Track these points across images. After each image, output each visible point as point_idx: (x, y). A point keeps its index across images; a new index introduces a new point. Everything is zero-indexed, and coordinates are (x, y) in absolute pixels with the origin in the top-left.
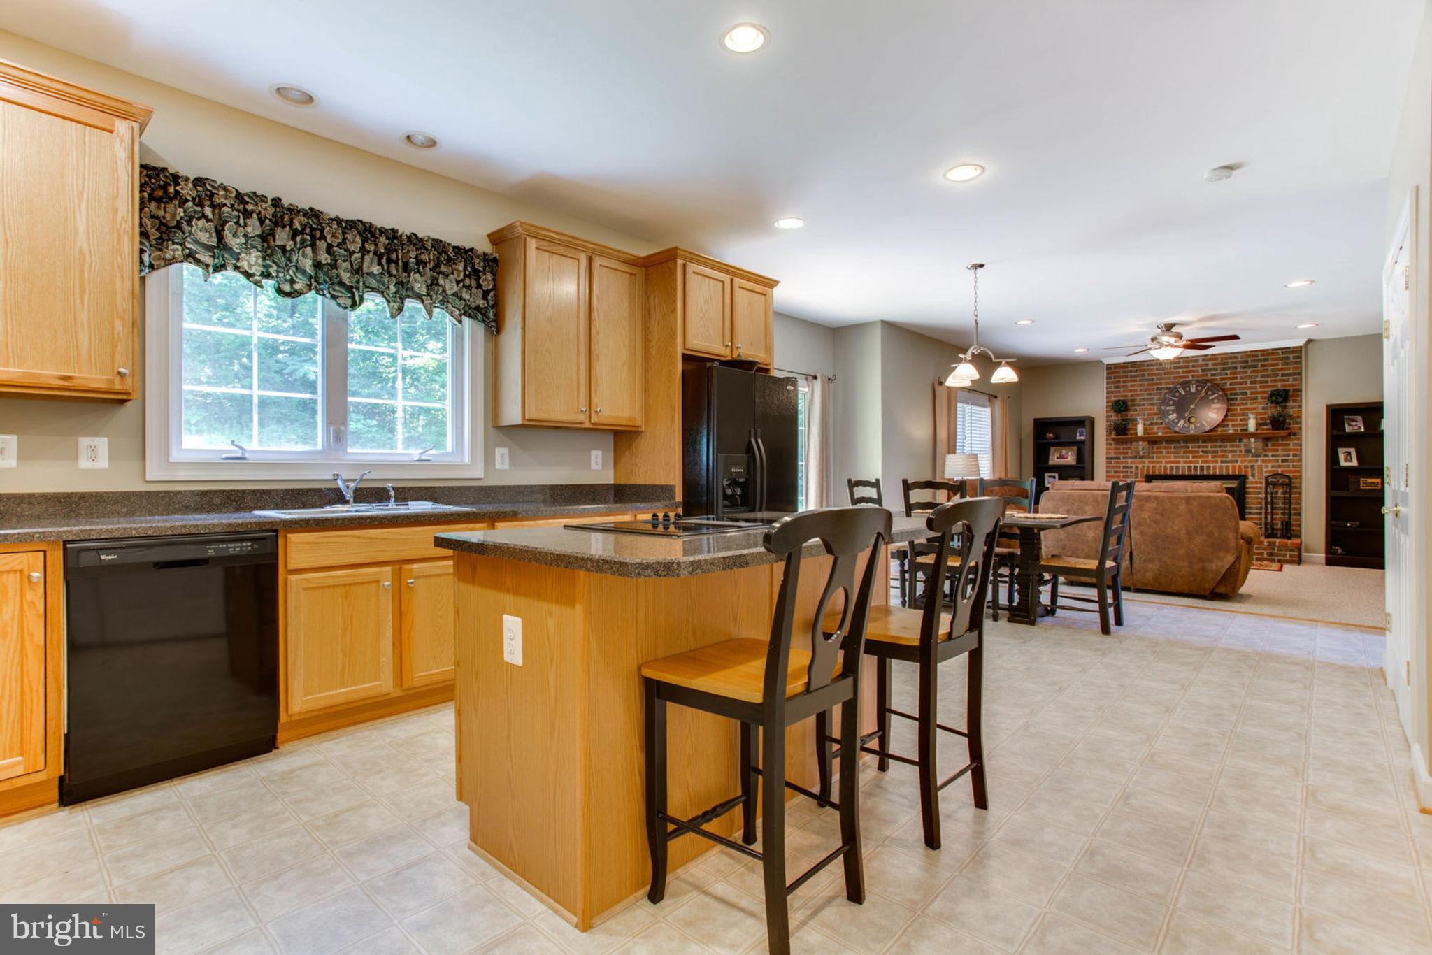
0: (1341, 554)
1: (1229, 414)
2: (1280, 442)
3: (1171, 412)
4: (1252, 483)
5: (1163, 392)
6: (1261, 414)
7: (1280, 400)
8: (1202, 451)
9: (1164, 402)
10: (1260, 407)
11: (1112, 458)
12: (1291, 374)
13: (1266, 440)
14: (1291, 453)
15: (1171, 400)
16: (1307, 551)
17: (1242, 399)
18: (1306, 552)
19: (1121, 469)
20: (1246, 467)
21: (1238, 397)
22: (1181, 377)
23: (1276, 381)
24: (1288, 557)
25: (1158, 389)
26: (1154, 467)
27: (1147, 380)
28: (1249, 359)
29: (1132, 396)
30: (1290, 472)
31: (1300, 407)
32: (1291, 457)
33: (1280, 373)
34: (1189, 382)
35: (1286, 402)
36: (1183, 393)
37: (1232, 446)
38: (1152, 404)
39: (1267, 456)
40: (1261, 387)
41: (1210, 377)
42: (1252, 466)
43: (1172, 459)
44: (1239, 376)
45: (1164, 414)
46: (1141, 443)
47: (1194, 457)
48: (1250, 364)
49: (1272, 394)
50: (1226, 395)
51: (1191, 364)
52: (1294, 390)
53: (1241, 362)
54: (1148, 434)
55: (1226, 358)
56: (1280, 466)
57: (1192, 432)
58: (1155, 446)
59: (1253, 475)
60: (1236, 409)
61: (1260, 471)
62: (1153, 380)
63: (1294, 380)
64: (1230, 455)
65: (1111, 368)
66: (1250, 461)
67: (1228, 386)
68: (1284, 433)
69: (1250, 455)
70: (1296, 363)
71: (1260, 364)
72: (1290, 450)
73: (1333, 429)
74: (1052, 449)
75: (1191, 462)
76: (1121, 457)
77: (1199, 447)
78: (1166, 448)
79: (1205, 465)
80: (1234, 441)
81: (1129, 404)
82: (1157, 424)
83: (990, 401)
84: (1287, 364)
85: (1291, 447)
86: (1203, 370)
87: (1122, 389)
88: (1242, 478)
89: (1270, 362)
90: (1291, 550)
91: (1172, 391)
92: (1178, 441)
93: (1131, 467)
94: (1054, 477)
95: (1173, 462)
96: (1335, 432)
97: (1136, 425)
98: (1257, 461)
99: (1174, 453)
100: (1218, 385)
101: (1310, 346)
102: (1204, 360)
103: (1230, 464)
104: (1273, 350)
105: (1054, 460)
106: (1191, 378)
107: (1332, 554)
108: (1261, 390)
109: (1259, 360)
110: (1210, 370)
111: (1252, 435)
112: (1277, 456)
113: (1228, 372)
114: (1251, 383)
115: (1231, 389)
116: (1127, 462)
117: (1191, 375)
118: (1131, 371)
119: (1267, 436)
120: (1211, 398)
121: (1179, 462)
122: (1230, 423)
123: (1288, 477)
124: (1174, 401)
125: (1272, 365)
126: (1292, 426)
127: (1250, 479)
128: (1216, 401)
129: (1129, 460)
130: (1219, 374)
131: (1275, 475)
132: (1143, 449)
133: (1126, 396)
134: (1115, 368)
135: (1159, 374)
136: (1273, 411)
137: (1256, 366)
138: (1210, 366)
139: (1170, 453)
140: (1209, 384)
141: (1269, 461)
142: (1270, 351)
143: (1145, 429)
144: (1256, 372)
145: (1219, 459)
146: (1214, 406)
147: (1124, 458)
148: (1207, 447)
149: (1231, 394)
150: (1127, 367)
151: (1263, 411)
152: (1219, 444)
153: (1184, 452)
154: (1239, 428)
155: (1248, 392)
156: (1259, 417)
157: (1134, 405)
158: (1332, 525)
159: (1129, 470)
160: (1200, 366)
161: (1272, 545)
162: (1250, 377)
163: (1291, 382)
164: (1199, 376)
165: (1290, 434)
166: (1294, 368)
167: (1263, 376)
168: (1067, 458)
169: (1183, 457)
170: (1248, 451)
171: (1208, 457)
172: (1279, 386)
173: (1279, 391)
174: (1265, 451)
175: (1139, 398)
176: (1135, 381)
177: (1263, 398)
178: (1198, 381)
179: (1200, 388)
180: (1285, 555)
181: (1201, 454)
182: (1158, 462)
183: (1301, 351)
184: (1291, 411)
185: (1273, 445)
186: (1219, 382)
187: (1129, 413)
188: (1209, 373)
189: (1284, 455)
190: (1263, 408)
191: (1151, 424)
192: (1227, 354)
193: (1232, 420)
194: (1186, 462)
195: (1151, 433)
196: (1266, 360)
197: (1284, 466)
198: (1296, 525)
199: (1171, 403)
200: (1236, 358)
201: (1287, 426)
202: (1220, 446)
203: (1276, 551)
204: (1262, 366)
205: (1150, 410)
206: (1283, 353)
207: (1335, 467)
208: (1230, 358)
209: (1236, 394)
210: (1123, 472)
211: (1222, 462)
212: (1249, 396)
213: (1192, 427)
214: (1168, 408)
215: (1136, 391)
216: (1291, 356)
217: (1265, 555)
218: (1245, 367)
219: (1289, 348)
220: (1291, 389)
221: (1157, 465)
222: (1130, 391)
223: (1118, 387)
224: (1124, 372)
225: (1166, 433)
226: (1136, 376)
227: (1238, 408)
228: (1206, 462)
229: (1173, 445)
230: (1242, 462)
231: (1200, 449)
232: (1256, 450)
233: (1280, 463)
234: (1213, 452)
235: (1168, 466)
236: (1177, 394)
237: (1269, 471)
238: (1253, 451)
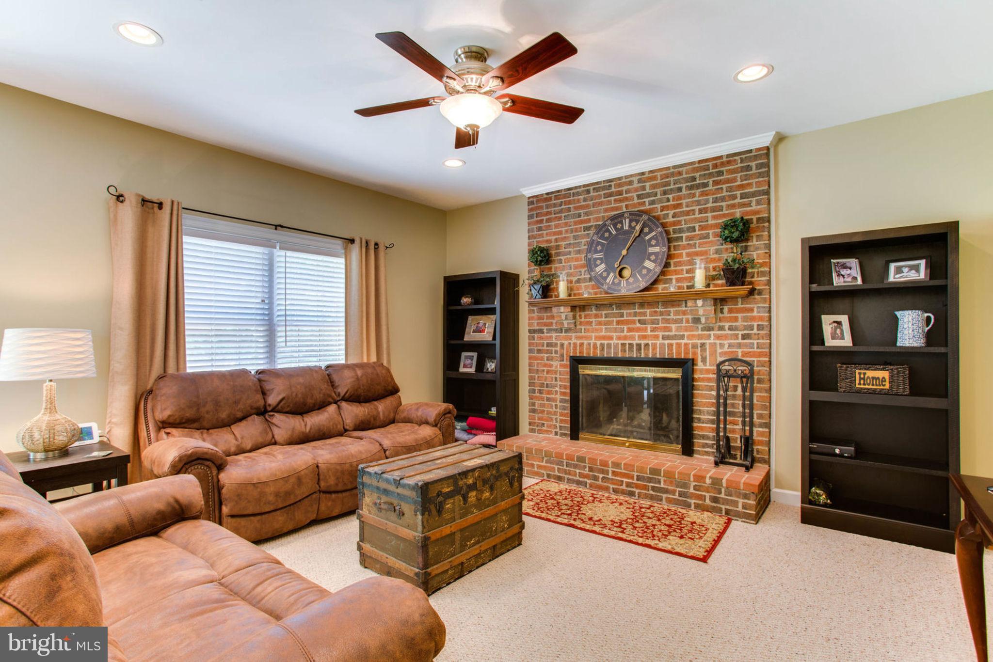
0: (825, 505)
1: (672, 262)
2: (740, 306)
3: (598, 262)
4: (701, 371)
5: (591, 232)
6: (713, 260)
7: (736, 235)
8: (639, 321)
9: (591, 245)
10: (712, 249)
11: (534, 331)
12: (753, 195)
13: (720, 302)
14: (755, 324)
15: (599, 243)
16: (779, 486)
17: (689, 238)
18: (776, 487)
19: (545, 348)
20: (694, 346)
21: (684, 235)
22: (613, 209)
23: (733, 206)
24: (740, 508)
25: (586, 229)
26: (582, 345)
27: (574, 216)
28: (697, 175)
29: (556, 240)
30: (754, 355)
31: (768, 246)
32: (755, 331)
33: (738, 193)
34: (621, 215)
35: (747, 240)
36: (614, 232)
37: (676, 313)
38: (579, 252)
39: (721, 328)
40: (714, 217)
41: (647, 207)
42: (703, 345)
43: (603, 334)
44: (684, 202)
45: (590, 265)
46: (562, 309)
47: (630, 330)
48: (698, 182)
49: (725, 227)
50: (667, 233)
51: (624, 188)
52: (758, 220)
53: (686, 180)
54: (575, 295)
55: (667, 176)
56: (739, 346)
57: (623, 292)
58: (583, 314)
59: (704, 360)
60: (681, 255)
61: (713, 353)
62: (580, 216)
63: (758, 203)
64: (673, 326)
65: (532, 203)
66: (700, 337)
67: (671, 219)
68: (742, 290)
69: (700, 326)
70: (760, 175)
71: (711, 181)
72: (753, 319)
73: (811, 282)
74: (470, 318)
75: (625, 338)
76: (545, 328)
77: (635, 314)
78: (596, 316)
79: (643, 342)
80: (679, 306)
81: (553, 252)
82: (585, 280)
83: (346, 248)
84: (747, 177)
85: (755, 314)
86: (639, 197)
87: (545, 232)
88: (686, 365)
89: (725, 177)
90: (746, 496)
91: (601, 229)
92: (610, 305)
93: (556, 344)
94: (471, 358)
95: (604, 338)
96: (815, 287)
97: (557, 283)
98: (709, 337)
99: (606, 323)
100: (658, 218)
101: (781, 147)
102: (639, 181)
103: (674, 342)
104: (728, 156)
105: (470, 336)
106: (624, 210)
107: (811, 502)
108: (714, 222)
109: (711, 175)
110: (648, 195)
111: (699, 295)
112: (736, 328)
113: (670, 197)
114: (700, 211)
115: (674, 224)
116: (551, 337)
117: (624, 204)
118: (555, 205)
119: (722, 295)
120: (647, 238)
121: (611, 338)
122: (674, 277)
123: (748, 363)
124: (603, 245)
125: (728, 181)
126: (755, 279)
127: (700, 365)
128: (653, 242)
129: (554, 335)
130: (660, 201)
131: (734, 360)
132: (566, 319)
133: (549, 241)
134: (538, 201)
135: (587, 206)
136: (729, 253)
137: (705, 185)
138: (648, 191)
139: (600, 323)
140: (645, 217)
141: (726, 337)
142: (725, 159)
143: (570, 290)
144: (707, 195)
145: (661, 334)
146: (651, 250)
147: (549, 331)
148: (644, 314)
149: (675, 232)
150: (550, 199)
151: (717, 256)
152: (660, 309)
153: (618, 323)
154: (685, 285)
155: (697, 226)
156: (711, 266)
157: (558, 254)
158: (811, 451)
159: (554, 349)
160: (636, 190)
161: (716, 482)
162: (698, 203)
163: (754, 207)
164: (634, 205)
165: (752, 292)
166: (758, 184)
167: (715, 201)
168: (483, 331)
169: (615, 330)
170: (697, 320)
171: (645, 330)
172: (738, 213)
173: (734, 221)
174: (720, 320)
175: (563, 243)
176: (560, 218)
177: (716, 235)
178: (632, 214)
179: (633, 224)
180: (735, 504)
181: (638, 325)
182: (587, 338)
183: (768, 155)
184: (755, 255)
185: (730, 311)
186: (659, 213)
187: (553, 266)
188: (647, 200)
189: (746, 328)
190: (717, 252)
191: (578, 281)
192: (668, 168)
193: (676, 272)
194: (619, 338)
195: (579, 294)
196: (720, 173)
197: (746, 345)
198: (761, 443)
199: (599, 248)
200: (680, 173)
201: (748, 279)
202: (661, 314)
203: (723, 496)
204: (716, 183)
205: (577, 260)
206: (742, 161)
207: (816, 348)
208: (673, 175)
209: (681, 231)
210: (548, 352)
211: (664, 338)
212: (697, 232)
213: (623, 283)
214: (595, 256)
215: (560, 233)
216: (753, 164)
217: (708, 501)
218: (691, 188)
219: (750, 151)
220: (754, 218)
221: (586, 342)
222: (555, 233)
223: (540, 229)
224: (547, 207)
225: (596, 293)
226: (561, 211)
227: (684, 252)
228: (644, 337)
229: (604, 312)
230: (689, 337)
231: (637, 318)
232: (707, 319)
233: (740, 341)
234: (653, 322)
235: (598, 343)
236: (607, 235)
237: (726, 353)
238: (703, 320)
